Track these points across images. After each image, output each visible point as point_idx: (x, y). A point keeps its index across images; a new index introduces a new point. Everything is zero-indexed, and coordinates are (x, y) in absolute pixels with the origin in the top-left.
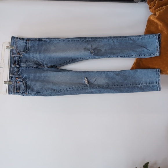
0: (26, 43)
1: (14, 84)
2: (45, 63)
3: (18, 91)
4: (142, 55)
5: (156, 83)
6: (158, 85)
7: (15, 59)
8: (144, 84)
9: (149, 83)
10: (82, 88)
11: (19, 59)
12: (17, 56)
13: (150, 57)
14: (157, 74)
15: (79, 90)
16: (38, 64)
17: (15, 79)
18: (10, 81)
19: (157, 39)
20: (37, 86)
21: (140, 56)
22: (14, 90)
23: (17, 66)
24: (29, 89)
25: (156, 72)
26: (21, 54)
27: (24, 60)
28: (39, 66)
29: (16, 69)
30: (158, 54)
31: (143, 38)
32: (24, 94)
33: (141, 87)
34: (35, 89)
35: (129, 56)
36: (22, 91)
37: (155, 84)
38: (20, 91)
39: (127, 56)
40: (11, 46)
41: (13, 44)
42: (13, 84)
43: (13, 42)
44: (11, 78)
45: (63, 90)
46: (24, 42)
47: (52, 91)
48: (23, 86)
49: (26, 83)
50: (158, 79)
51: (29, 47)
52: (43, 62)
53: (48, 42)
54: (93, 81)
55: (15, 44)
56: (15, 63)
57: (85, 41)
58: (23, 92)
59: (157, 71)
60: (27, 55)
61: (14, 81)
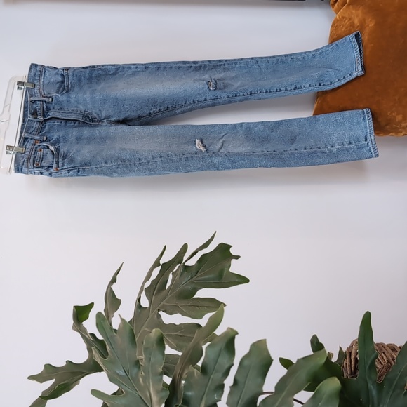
0: (62, 75)
1: (31, 152)
2: (104, 114)
3: (38, 164)
4: (326, 84)
5: (366, 140)
6: (370, 144)
7: (34, 106)
8: (337, 146)
9: (350, 143)
10: (190, 156)
11: (45, 107)
12: (42, 99)
13: (343, 82)
14: (364, 119)
15: (183, 159)
16: (89, 118)
17: (32, 142)
18: (20, 146)
19: (354, 40)
20: (84, 152)
21: (320, 85)
22: (28, 162)
23: (40, 118)
24: (64, 158)
25: (362, 115)
26: (50, 97)
27: (57, 107)
28: (88, 121)
29: (36, 125)
30: (360, 68)
31: (324, 53)
32: (51, 170)
33: (330, 152)
34: (79, 159)
35: (296, 87)
36: (48, 165)
37: (363, 142)
38: (44, 164)
39: (292, 88)
40: (28, 82)
41: (34, 79)
42: (28, 153)
43: (33, 72)
44: (24, 140)
45: (146, 161)
46: (57, 74)
47: (120, 163)
48: (49, 156)
49: (58, 150)
50: (368, 130)
51: (68, 87)
52: (99, 113)
53: (111, 72)
54: (218, 148)
55: (37, 78)
56: (35, 114)
57: (196, 68)
58: (49, 167)
59: (364, 114)
60: (62, 98)
61: (29, 147)
